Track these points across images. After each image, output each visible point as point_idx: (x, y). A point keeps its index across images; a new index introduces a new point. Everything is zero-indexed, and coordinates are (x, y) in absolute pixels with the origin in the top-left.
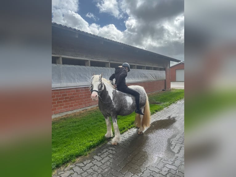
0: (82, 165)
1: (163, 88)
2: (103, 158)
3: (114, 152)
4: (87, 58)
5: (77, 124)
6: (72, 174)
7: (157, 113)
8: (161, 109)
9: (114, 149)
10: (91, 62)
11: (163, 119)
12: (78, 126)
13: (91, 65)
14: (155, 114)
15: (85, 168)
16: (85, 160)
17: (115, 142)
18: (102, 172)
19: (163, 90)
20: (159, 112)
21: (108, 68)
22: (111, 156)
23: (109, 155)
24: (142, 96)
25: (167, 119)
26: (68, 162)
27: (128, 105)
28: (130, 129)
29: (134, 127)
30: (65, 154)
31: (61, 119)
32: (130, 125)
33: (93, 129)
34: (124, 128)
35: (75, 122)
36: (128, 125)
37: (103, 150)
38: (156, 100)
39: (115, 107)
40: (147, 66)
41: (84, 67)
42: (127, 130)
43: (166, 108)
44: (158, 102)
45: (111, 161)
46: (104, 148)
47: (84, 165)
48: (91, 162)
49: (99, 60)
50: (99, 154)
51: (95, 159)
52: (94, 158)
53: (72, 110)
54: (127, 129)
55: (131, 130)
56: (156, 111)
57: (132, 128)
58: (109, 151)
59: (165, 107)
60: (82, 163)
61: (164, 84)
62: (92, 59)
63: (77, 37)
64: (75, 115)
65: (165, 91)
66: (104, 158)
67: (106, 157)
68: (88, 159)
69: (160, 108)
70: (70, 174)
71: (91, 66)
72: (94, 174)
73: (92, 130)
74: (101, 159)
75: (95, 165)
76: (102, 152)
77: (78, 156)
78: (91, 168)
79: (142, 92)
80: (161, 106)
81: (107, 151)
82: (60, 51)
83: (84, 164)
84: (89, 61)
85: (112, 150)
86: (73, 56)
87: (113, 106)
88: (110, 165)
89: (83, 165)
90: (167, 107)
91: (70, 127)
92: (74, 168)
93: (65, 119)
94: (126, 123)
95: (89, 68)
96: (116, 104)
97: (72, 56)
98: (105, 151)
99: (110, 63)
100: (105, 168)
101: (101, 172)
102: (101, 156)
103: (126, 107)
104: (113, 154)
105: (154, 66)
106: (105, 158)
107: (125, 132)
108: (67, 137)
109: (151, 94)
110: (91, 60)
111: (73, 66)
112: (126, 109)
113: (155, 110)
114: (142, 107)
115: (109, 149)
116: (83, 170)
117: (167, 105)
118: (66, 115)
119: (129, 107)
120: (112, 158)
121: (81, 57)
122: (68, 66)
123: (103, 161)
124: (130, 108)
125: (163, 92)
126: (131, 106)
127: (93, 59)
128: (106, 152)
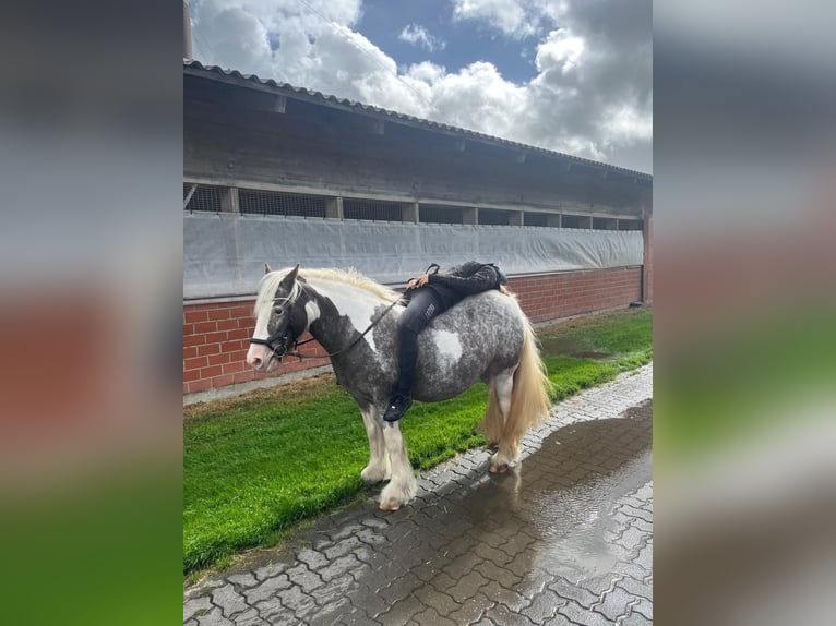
0: (248, 580)
1: (633, 297)
2: (331, 561)
3: (380, 539)
4: (330, 189)
5: (281, 425)
6: (203, 612)
7: (585, 393)
8: (602, 379)
9: (382, 526)
10: (346, 202)
11: (605, 417)
12: (281, 433)
13: (347, 215)
14: (575, 398)
15: (253, 596)
16: (264, 564)
18: (311, 613)
19: (632, 305)
20: (595, 390)
21: (411, 224)
22: (363, 554)
23: (356, 548)
25: (621, 417)
26: (201, 565)
27: (442, 364)
28: (463, 451)
29: (481, 444)
30: (201, 536)
31: (235, 406)
32: (465, 437)
33: (326, 447)
34: (441, 449)
35: (279, 418)
36: (459, 436)
37: (340, 528)
38: (596, 343)
39: (383, 368)
40: (565, 213)
41: (319, 221)
42: (453, 456)
43: (629, 373)
44: (601, 350)
45: (357, 575)
46: (346, 519)
47: (255, 582)
48: (283, 572)
49: (378, 193)
50: (324, 543)
51: (300, 562)
52: (300, 557)
53: (279, 376)
54: (450, 451)
55: (467, 455)
56: (584, 386)
57: (471, 447)
58: (361, 534)
59: (623, 371)
60: (250, 575)
61: (638, 284)
62: (347, 190)
63: (282, 109)
64: (284, 394)
65: (637, 309)
66: (336, 559)
67: (345, 556)
68: (275, 561)
69: (603, 374)
70: (196, 614)
71: (345, 217)
72: (281, 618)
73: (324, 450)
74: (325, 562)
75: (294, 584)
76: (335, 537)
77: (241, 546)
78: (276, 594)
80: (605, 365)
81: (353, 535)
82: (231, 165)
83: (256, 579)
84: (340, 201)
85: (374, 530)
86: (280, 183)
87: (378, 364)
88: (351, 587)
89: (252, 582)
90: (633, 369)
91: (257, 434)
92: (217, 594)
93: (246, 405)
94: (455, 427)
95: (337, 224)
96: (391, 360)
97: (275, 182)
98: (347, 531)
99: (417, 206)
100: (327, 599)
101: (308, 614)
102: (327, 551)
104: (372, 547)
105: (597, 215)
106: (339, 560)
107: (441, 461)
108: (232, 472)
109: (581, 321)
110: (344, 194)
111: (281, 219)
112: (432, 378)
113: (578, 383)
115: (366, 527)
116: (246, 602)
117: (634, 363)
118: (255, 392)
119: (444, 372)
120: (363, 562)
121: (310, 186)
122: (261, 218)
123: (327, 573)
124: (448, 373)
125: (632, 311)
126: (454, 367)
127: (353, 191)
128: (349, 537)
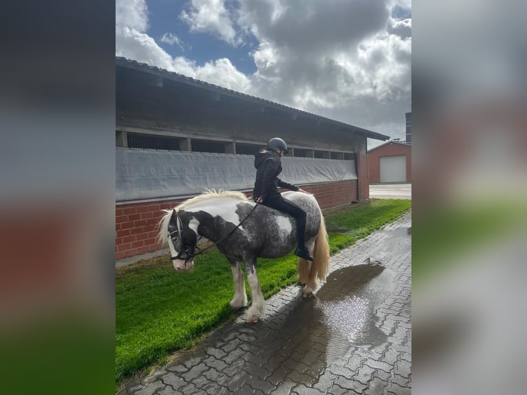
0: (181, 369)
1: (353, 198)
2: (228, 353)
3: (253, 339)
4: (183, 133)
5: (166, 281)
6: (159, 389)
7: (342, 252)
8: (350, 243)
9: (251, 331)
10: (193, 141)
11: (356, 264)
12: (168, 285)
13: (194, 150)
14: (337, 255)
15: (188, 376)
16: (188, 359)
17: (254, 316)
18: (227, 382)
19: (353, 202)
20: (347, 250)
21: (231, 155)
22: (246, 347)
23: (240, 344)
24: (312, 215)
25: (365, 263)
26: (149, 364)
27: (282, 235)
28: (284, 287)
29: (293, 283)
30: (143, 347)
31: (129, 271)
32: (284, 279)
33: (201, 291)
34: (272, 287)
35: (161, 277)
36: (280, 279)
37: (227, 335)
38: (339, 224)
39: (249, 240)
40: (316, 149)
41: (178, 153)
42: (279, 291)
43: (362, 240)
44: (343, 228)
45: (246, 359)
46: (228, 330)
47: (186, 369)
48: (201, 362)
49: (211, 136)
50: (219, 344)
51: (210, 355)
52: (208, 353)
53: (153, 251)
54: (278, 288)
55: (287, 290)
56: (341, 247)
57: (288, 285)
58: (241, 337)
59: (359, 239)
60: (181, 366)
61: (356, 190)
62: (194, 134)
63: (161, 85)
64: (160, 262)
65: (356, 204)
66: (230, 351)
67: (235, 349)
68: (194, 356)
69: (349, 241)
70: (157, 391)
71: (193, 151)
72: (210, 386)
73: (201, 292)
74: (224, 354)
75: (210, 368)
76: (226, 340)
77: (171, 350)
78: (201, 374)
79: (311, 206)
80: (350, 235)
81: (235, 338)
82: (123, 118)
83: (186, 367)
84: (189, 141)
85: (247, 334)
86: (153, 130)
87: (246, 237)
88: (245, 366)
89: (184, 369)
90: (363, 237)
91: (150, 288)
92: (164, 378)
93: (137, 271)
94: (276, 274)
95: (188, 157)
96: (253, 235)
97: (150, 129)
98: (231, 336)
99: (234, 144)
100: (233, 373)
101: (225, 382)
102: (224, 348)
103: (278, 239)
104: (249, 343)
105: (332, 150)
106: (233, 352)
107: (273, 294)
108: (143, 310)
109: (327, 212)
110: (192, 137)
111: (154, 151)
112: (275, 244)
113: (337, 246)
114: (312, 238)
115: (241, 333)
116: (185, 381)
117: (363, 234)
118: (139, 262)
119: (283, 240)
120: (247, 352)
121: (171, 131)
122: (141, 151)
123: (228, 360)
124: (285, 241)
125: (353, 206)
126: (288, 237)
127: (197, 134)
128: (234, 339)
